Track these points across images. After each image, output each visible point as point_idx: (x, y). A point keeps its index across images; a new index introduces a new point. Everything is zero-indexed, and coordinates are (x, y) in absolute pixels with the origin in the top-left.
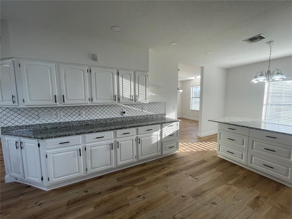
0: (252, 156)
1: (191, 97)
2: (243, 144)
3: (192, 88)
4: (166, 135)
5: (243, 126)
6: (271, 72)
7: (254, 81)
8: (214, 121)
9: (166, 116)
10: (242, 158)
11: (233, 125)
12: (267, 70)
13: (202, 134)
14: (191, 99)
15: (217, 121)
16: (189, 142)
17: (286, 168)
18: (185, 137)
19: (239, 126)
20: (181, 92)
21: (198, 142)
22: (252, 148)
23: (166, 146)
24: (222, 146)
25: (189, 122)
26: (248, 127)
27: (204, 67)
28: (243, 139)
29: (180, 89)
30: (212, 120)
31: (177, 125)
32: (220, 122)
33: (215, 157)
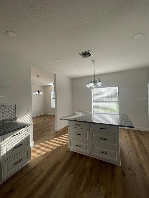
0: (93, 146)
1: (51, 98)
2: (87, 137)
3: (51, 91)
4: (8, 150)
5: (85, 122)
6: (96, 80)
7: (88, 86)
8: (65, 120)
9: (17, 120)
10: (87, 149)
11: (78, 121)
12: (94, 79)
13: (58, 128)
14: (51, 100)
15: (67, 119)
16: (46, 140)
17: (114, 152)
18: (45, 134)
19: (83, 122)
20: (41, 94)
21: (55, 137)
22: (93, 139)
23: (8, 164)
24: (72, 141)
25: (50, 117)
26: (88, 122)
27: (56, 75)
28: (86, 133)
29: (40, 91)
30: (63, 118)
31: (26, 131)
32: (69, 120)
33: (68, 152)
